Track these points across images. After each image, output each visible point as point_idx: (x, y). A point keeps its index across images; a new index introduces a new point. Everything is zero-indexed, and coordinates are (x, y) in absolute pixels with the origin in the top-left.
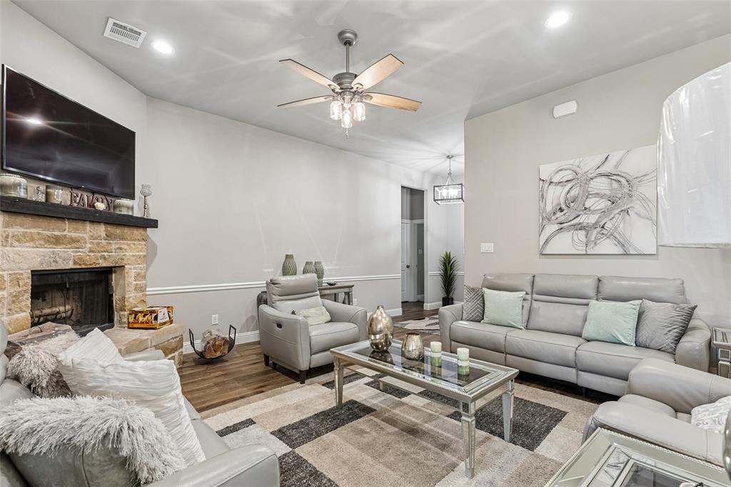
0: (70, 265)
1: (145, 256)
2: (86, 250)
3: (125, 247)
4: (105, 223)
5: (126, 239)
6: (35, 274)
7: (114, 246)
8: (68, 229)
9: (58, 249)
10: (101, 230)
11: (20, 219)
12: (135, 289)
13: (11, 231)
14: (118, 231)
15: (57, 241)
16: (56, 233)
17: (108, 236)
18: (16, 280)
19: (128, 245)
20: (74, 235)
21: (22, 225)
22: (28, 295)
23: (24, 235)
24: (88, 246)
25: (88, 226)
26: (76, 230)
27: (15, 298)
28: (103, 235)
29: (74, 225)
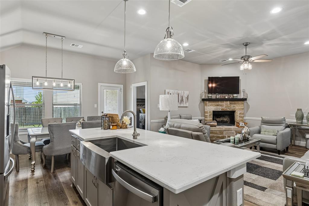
0: (220, 110)
1: (243, 108)
2: (224, 107)
3: (236, 106)
4: (229, 101)
5: (236, 104)
6: (214, 112)
7: (232, 106)
8: (220, 103)
9: (218, 107)
10: (228, 102)
11: (211, 102)
12: (239, 117)
13: (209, 104)
14: (233, 102)
15: (218, 105)
16: (217, 104)
17: (230, 104)
18: (210, 112)
19: (237, 106)
20: (221, 104)
21: (211, 103)
22: (212, 115)
23: (211, 104)
24: (225, 106)
25: (225, 102)
26: (222, 103)
27: (210, 115)
28: (229, 103)
29: (221, 102)
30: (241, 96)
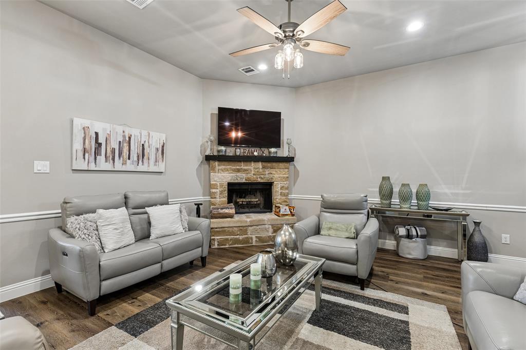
0: (244, 181)
1: (288, 177)
2: (252, 174)
3: (274, 172)
4: (262, 161)
5: (274, 169)
6: (230, 184)
7: (267, 173)
8: (243, 166)
9: (238, 174)
10: (260, 165)
11: (223, 163)
12: (281, 194)
13: (220, 167)
14: (269, 165)
15: (238, 171)
16: (238, 167)
17: (264, 167)
18: (221, 186)
19: (275, 171)
20: (245, 168)
21: (224, 165)
22: (226, 192)
23: (225, 169)
24: (253, 172)
25: (253, 164)
26: (246, 166)
27: (221, 193)
28: (261, 167)
29: (246, 163)
30: (284, 152)
